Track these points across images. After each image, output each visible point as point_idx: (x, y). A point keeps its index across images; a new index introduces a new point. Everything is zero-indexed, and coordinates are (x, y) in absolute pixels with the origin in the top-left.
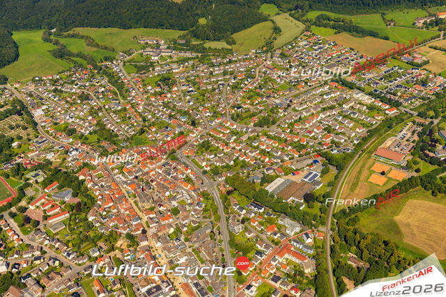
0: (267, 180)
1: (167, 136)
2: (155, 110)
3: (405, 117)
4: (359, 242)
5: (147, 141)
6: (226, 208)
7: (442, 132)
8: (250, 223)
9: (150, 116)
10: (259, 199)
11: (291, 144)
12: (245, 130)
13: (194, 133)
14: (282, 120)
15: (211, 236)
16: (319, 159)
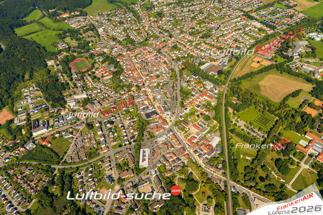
0: (201, 64)
3: (276, 35)
4: (239, 92)
6: (181, 76)
7: (294, 42)
8: (190, 83)
10: (196, 72)
11: (216, 47)
12: (195, 40)
14: (214, 35)
15: (172, 88)
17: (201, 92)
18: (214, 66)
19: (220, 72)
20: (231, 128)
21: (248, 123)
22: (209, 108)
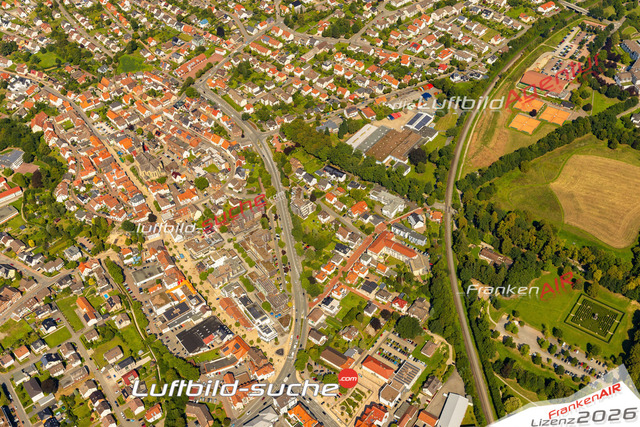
0: (349, 128)
1: (178, 54)
2: (152, 9)
3: (567, 19)
4: (497, 225)
5: (143, 64)
6: (285, 176)
7: (626, 42)
8: (323, 200)
9: (144, 20)
10: (337, 160)
11: (385, 67)
12: (308, 43)
13: (222, 49)
14: (370, 26)
15: (263, 223)
16: (432, 91)
17: (368, 232)
18: (392, 133)
19: (417, 157)
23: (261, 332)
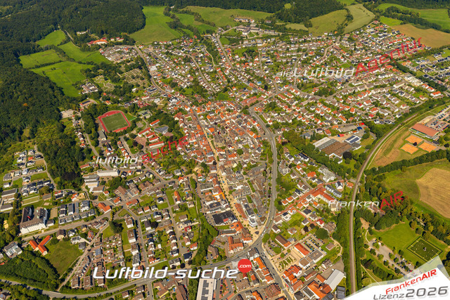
0: (316, 137)
1: (244, 95)
2: (238, 75)
3: (446, 101)
4: (381, 194)
5: (228, 98)
6: (279, 154)
8: (295, 168)
9: (233, 79)
10: (306, 151)
11: (342, 112)
12: (306, 97)
13: (265, 95)
14: (339, 92)
15: (263, 174)
16: (363, 126)
18: (337, 143)
19: (347, 156)
20: (366, 257)
21: (397, 251)
22: (326, 217)
23: (251, 222)
